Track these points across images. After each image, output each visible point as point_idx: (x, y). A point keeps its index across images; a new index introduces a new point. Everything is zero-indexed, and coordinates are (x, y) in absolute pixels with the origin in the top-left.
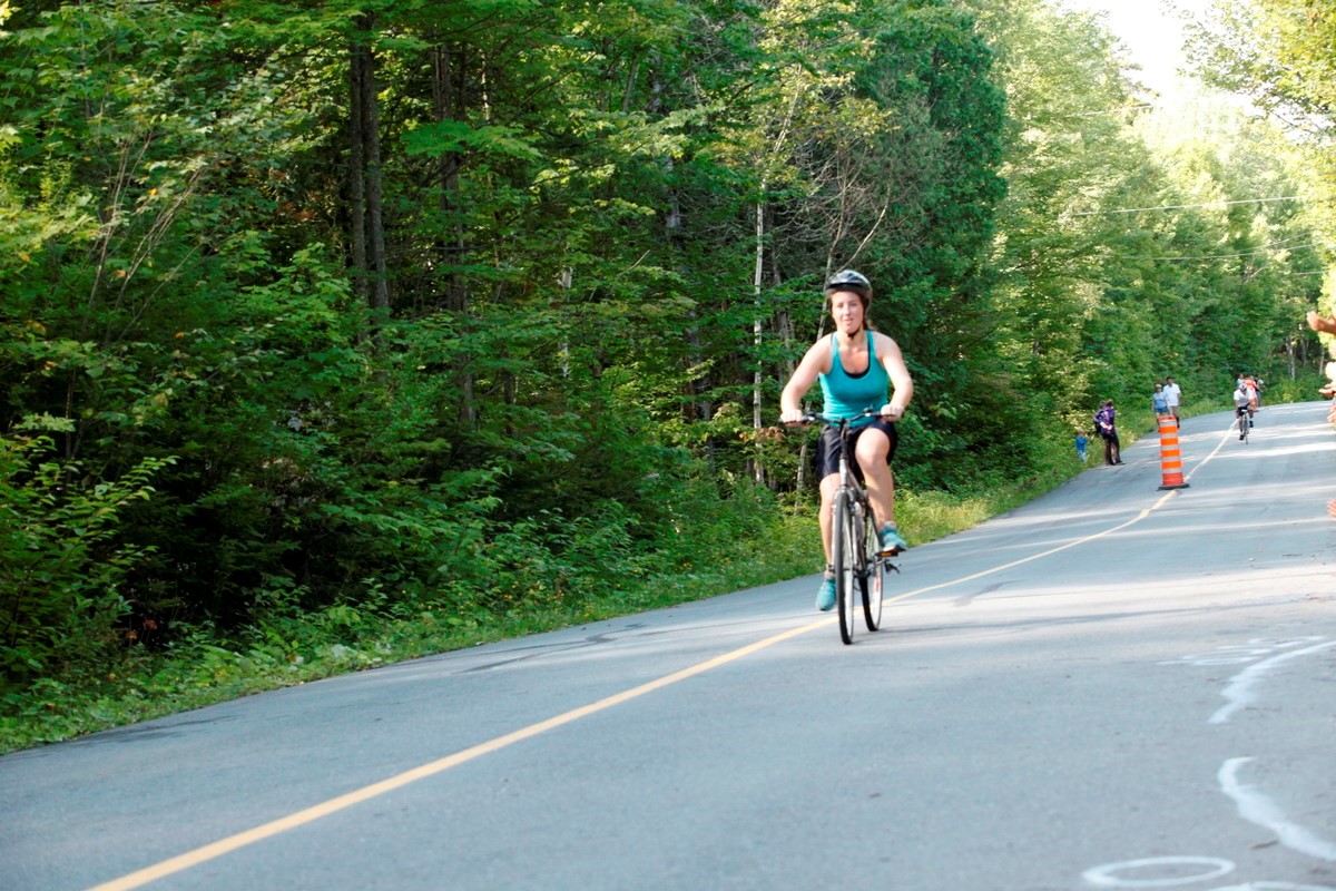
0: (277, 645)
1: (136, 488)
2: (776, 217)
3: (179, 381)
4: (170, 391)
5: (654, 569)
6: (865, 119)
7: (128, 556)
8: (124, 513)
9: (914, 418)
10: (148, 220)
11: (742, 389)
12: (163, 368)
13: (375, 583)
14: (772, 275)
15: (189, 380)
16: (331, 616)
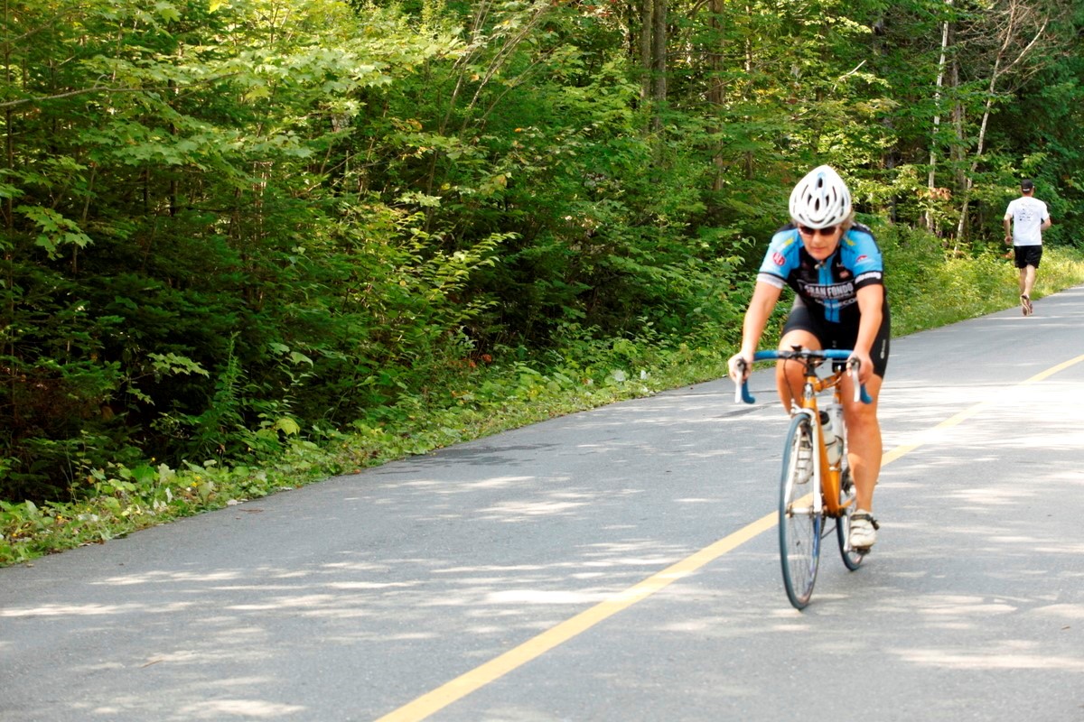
0: (572, 368)
1: (484, 256)
2: (958, 24)
3: (515, 166)
4: (509, 175)
7: (476, 307)
8: (473, 274)
9: (1052, 188)
10: (501, 42)
11: (924, 168)
12: (504, 154)
13: (647, 321)
14: (952, 69)
15: (523, 165)
16: (615, 348)
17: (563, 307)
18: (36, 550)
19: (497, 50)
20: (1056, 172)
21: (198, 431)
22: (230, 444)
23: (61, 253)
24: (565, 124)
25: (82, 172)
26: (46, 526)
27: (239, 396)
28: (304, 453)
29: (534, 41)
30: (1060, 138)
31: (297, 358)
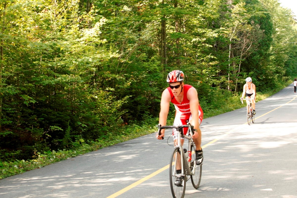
0: (147, 125)
1: (125, 101)
2: (233, 44)
3: (132, 81)
4: (130, 83)
5: (210, 108)
6: (249, 28)
7: (123, 112)
8: (123, 105)
9: (256, 79)
10: (128, 53)
11: (226, 76)
12: (129, 78)
14: (232, 54)
15: (134, 80)
16: (156, 120)
17: (145, 111)
18: (24, 170)
19: (128, 55)
20: (256, 76)
21: (62, 143)
22: (69, 145)
23: (29, 104)
24: (144, 70)
25: (34, 86)
26: (27, 165)
27: (71, 134)
28: (86, 146)
29: (135, 53)
30: (257, 69)
31: (83, 125)
